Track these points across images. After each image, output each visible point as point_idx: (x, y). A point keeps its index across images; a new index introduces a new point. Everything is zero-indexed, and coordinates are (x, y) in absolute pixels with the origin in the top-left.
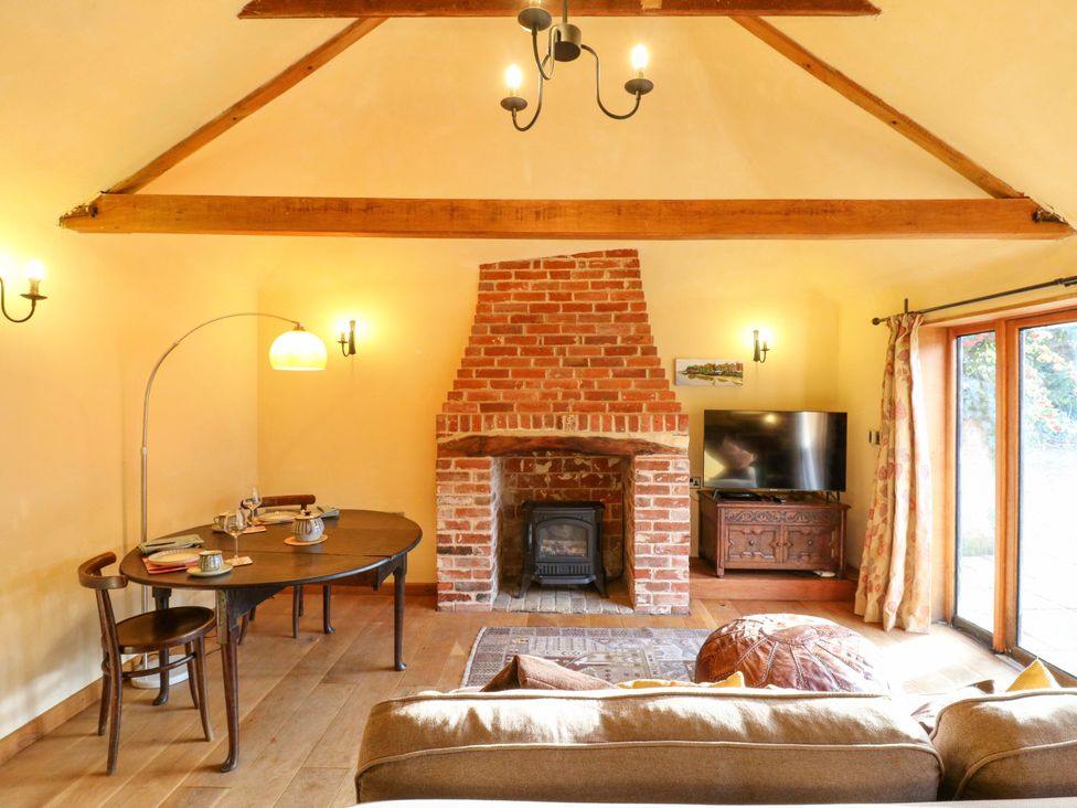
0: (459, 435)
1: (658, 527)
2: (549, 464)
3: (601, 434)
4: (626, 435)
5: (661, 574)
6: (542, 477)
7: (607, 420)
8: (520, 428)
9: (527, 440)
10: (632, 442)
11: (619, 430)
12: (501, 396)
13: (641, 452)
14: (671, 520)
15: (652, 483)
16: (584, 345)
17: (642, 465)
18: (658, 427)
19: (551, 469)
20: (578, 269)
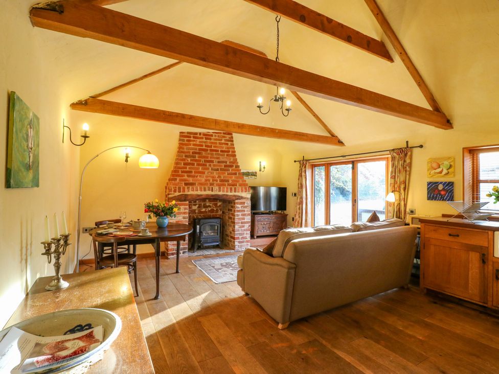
0: (177, 194)
1: (242, 223)
2: (197, 206)
3: (225, 193)
4: (233, 193)
5: (243, 238)
6: (195, 210)
7: (227, 189)
8: (199, 191)
9: (201, 195)
10: (234, 196)
11: (231, 192)
12: (191, 180)
13: (237, 199)
14: (245, 220)
15: (240, 209)
16: (217, 163)
17: (237, 203)
18: (242, 191)
19: (199, 207)
20: (214, 137)
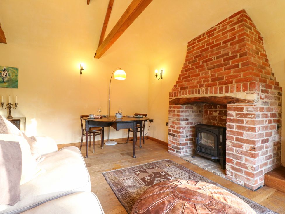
0: (174, 98)
1: (237, 140)
3: (213, 95)
4: (224, 95)
5: (238, 164)
6: (216, 117)
7: (216, 89)
8: (188, 95)
10: (226, 98)
11: (220, 93)
12: (186, 84)
13: (230, 103)
14: (244, 137)
15: (235, 118)
16: (216, 60)
17: (230, 109)
18: (238, 90)
19: (219, 114)
20: (217, 30)
